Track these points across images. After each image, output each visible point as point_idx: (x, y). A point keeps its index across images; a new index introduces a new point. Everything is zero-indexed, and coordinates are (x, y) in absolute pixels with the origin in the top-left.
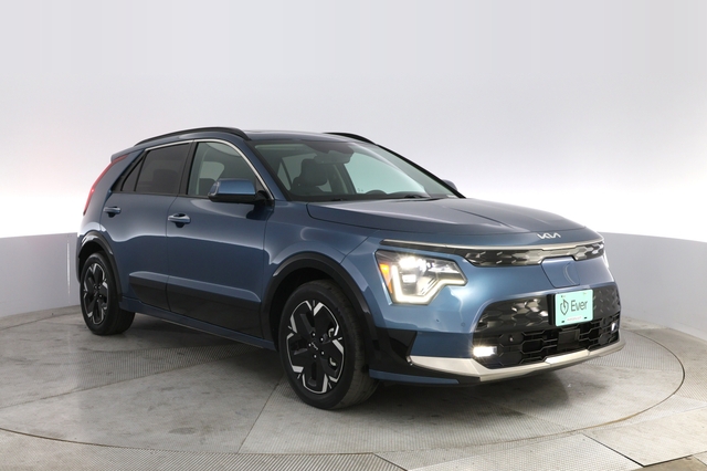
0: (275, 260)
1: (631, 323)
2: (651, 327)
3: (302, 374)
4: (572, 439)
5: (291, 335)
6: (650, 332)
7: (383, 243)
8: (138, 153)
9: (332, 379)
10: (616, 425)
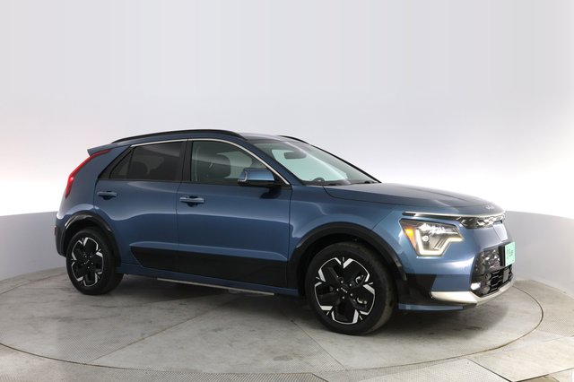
0: (298, 234)
3: (331, 311)
5: (320, 283)
7: (404, 214)
8: (125, 148)
9: (362, 313)
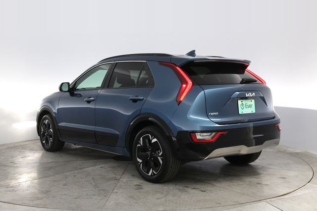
1: (288, 149)
2: (298, 151)
4: (260, 204)
6: (297, 153)
10: (281, 197)
